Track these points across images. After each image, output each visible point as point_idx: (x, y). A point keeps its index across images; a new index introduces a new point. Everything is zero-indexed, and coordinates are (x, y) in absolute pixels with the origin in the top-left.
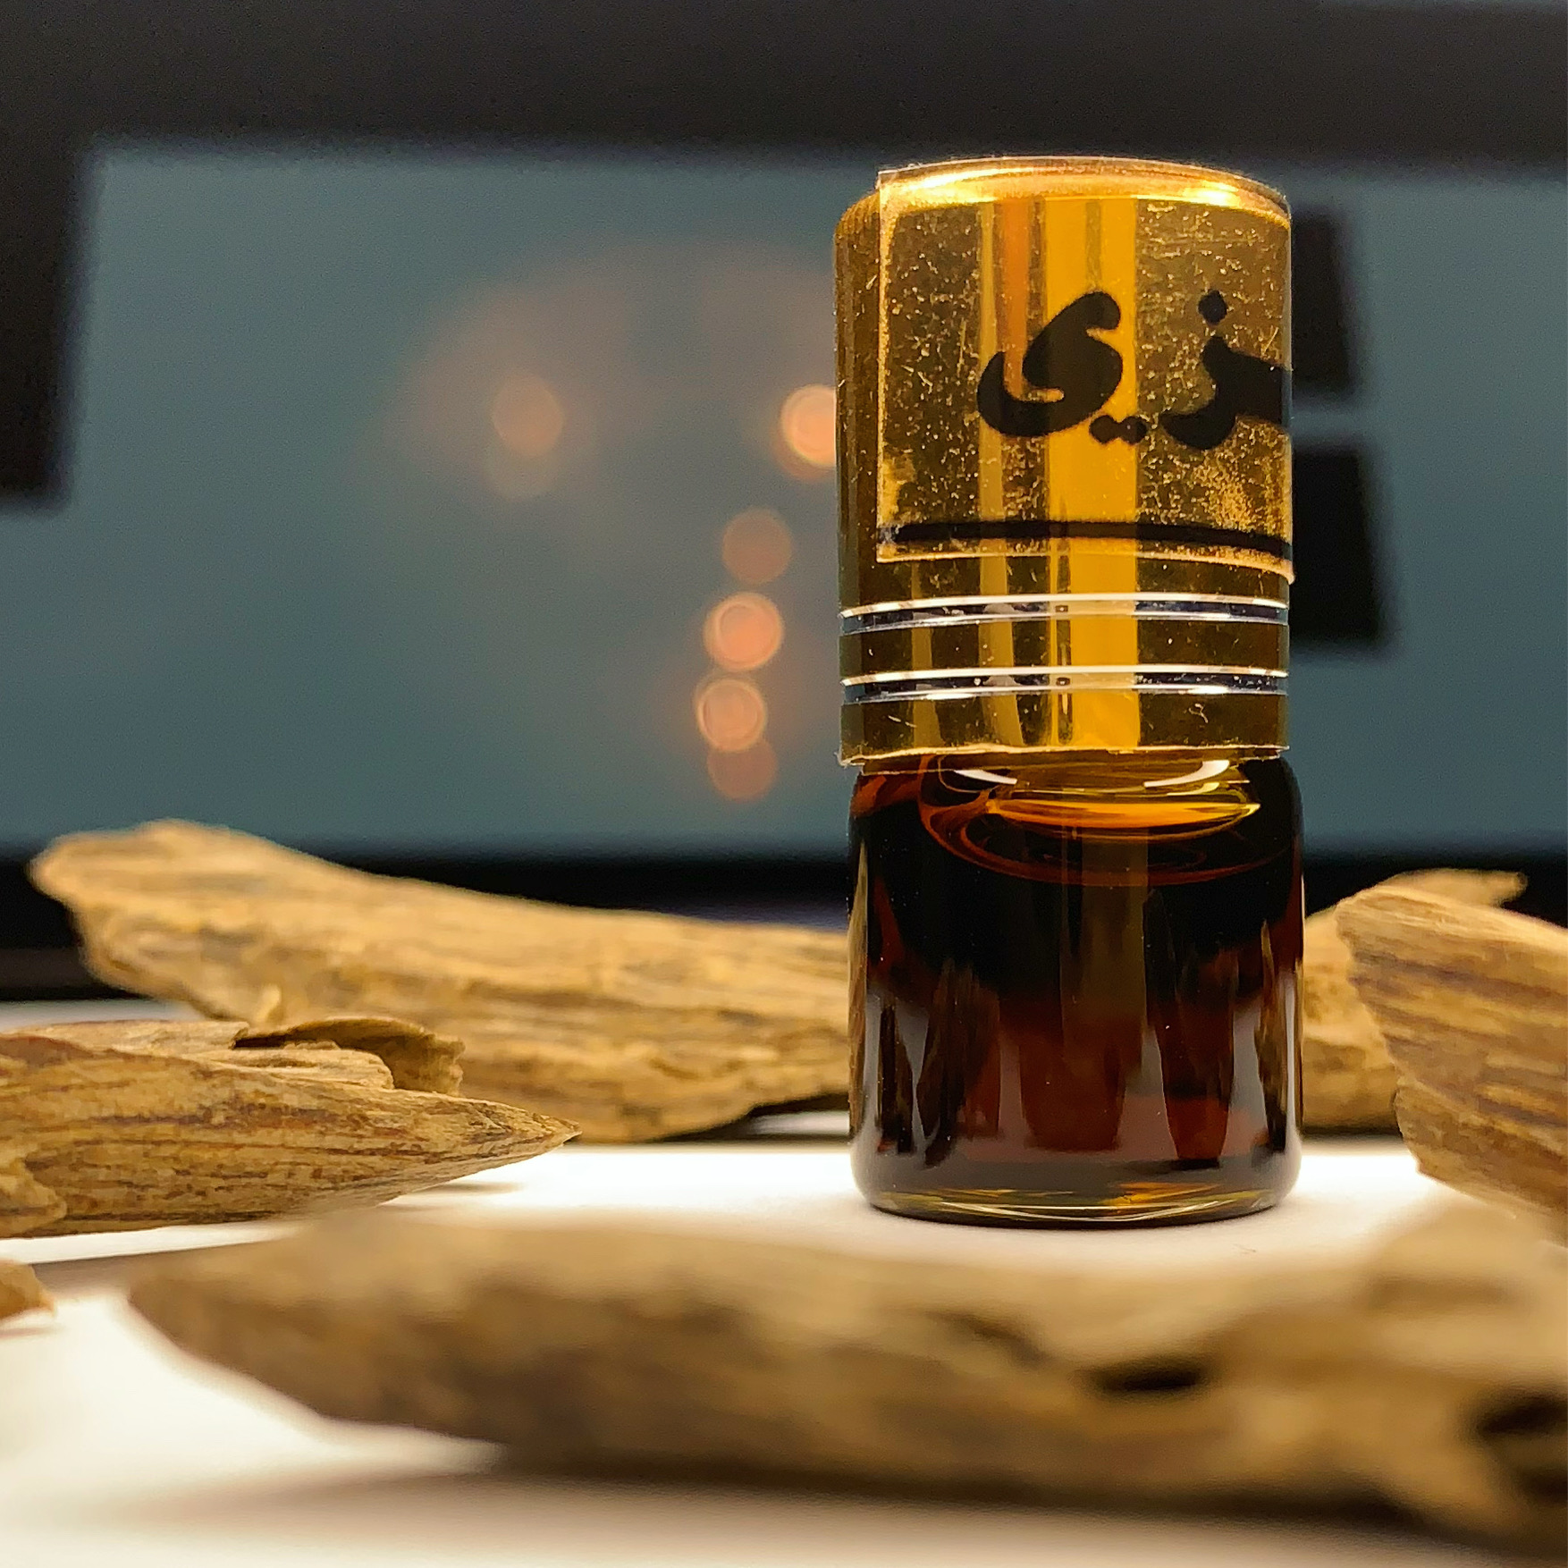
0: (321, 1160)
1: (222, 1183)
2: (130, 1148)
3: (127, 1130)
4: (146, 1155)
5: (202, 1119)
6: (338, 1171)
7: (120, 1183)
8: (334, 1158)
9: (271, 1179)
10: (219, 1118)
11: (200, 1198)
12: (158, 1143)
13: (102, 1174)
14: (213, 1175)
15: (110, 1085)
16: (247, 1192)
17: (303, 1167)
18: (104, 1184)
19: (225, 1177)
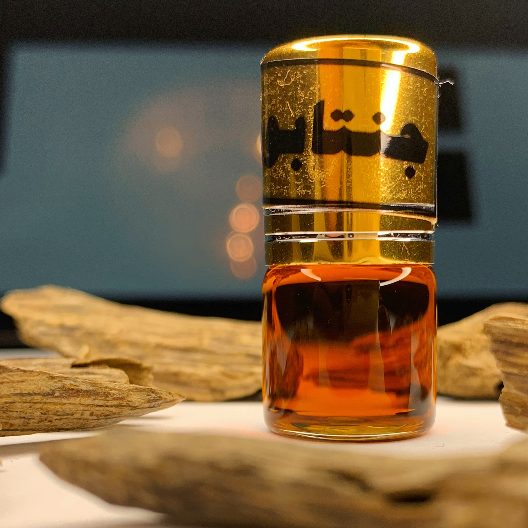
0: (93, 409)
1: (58, 417)
2: (25, 405)
3: (24, 398)
4: (30, 407)
5: (51, 394)
6: (99, 413)
7: (21, 418)
8: (98, 408)
9: (75, 416)
10: (57, 394)
11: (49, 423)
12: (35, 403)
13: (15, 414)
14: (55, 415)
15: (18, 382)
16: (66, 421)
17: (87, 411)
18: (15, 418)
19: (59, 415)
